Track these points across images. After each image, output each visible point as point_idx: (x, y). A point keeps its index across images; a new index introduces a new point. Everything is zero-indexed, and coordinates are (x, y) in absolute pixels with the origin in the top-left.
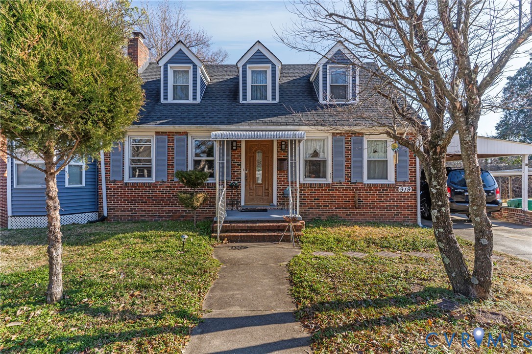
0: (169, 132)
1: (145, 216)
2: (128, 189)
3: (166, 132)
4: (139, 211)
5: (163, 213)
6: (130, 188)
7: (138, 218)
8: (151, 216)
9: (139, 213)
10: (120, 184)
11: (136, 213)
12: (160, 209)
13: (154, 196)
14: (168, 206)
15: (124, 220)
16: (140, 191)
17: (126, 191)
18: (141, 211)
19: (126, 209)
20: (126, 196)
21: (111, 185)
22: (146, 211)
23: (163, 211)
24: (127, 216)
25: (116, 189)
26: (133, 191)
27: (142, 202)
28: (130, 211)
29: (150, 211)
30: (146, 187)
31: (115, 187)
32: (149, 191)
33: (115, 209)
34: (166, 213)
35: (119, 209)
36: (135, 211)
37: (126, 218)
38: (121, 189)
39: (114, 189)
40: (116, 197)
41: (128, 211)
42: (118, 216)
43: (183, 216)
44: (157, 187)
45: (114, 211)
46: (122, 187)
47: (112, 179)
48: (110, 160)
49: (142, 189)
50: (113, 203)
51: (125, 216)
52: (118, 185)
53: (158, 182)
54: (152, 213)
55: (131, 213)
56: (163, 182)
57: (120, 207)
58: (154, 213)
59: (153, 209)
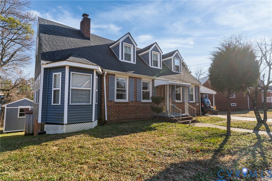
0: (135, 77)
1: (124, 119)
2: (117, 105)
3: (133, 77)
4: (122, 117)
5: (132, 117)
6: (118, 105)
7: (121, 121)
8: (127, 119)
9: (121, 118)
10: (113, 102)
11: (120, 118)
12: (131, 115)
13: (128, 109)
14: (134, 114)
15: (114, 122)
16: (122, 106)
17: (116, 107)
18: (123, 117)
19: (115, 116)
20: (116, 109)
21: (109, 103)
22: (124, 117)
23: (132, 116)
24: (116, 120)
25: (111, 105)
26: (119, 107)
27: (123, 112)
28: (118, 117)
29: (126, 117)
30: (125, 104)
31: (110, 104)
32: (126, 106)
33: (110, 117)
34: (133, 117)
35: (112, 116)
36: (120, 117)
37: (115, 121)
38: (113, 105)
39: (110, 105)
40: (111, 110)
41: (116, 117)
42: (111, 120)
43: (140, 118)
44: (130, 104)
45: (109, 118)
46: (114, 104)
47: (109, 100)
48: (108, 89)
49: (123, 105)
50: (109, 113)
51: (115, 120)
52: (112, 103)
53: (130, 101)
54: (127, 118)
55: (118, 118)
56: (132, 101)
57: (112, 115)
58: (128, 118)
59: (128, 115)
